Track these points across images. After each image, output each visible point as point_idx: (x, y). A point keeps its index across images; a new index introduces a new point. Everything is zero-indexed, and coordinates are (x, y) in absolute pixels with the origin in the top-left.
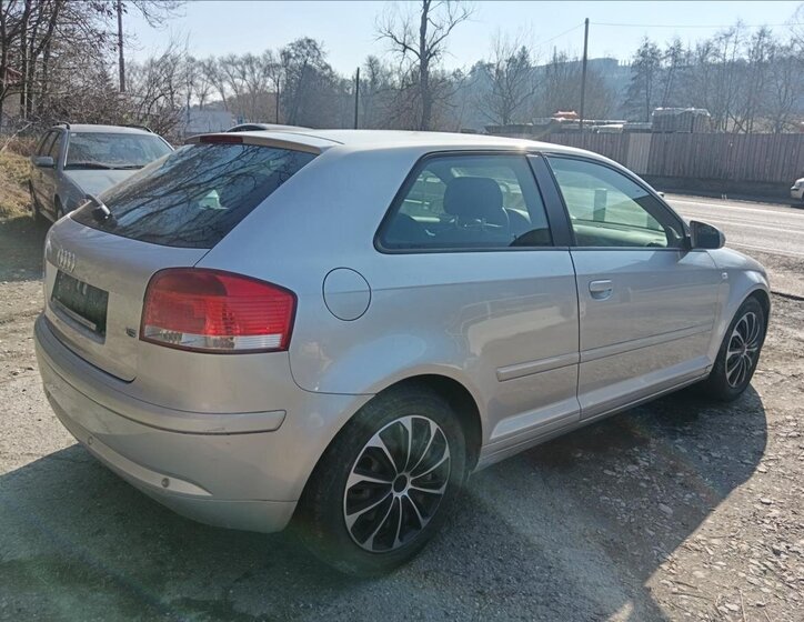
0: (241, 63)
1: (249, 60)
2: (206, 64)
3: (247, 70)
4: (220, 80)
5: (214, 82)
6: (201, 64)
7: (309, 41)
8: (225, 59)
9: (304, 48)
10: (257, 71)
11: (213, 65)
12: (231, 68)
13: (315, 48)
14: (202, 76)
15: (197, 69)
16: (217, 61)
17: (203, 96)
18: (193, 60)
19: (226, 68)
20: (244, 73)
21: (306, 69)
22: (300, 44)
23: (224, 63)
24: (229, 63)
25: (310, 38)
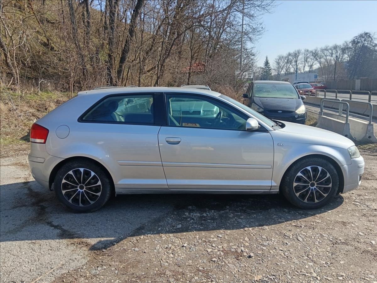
0: (331, 49)
1: (335, 47)
2: (314, 52)
3: (334, 52)
4: (320, 58)
5: (317, 59)
6: (312, 52)
7: (366, 34)
8: (323, 48)
9: (363, 37)
10: (339, 52)
11: (317, 51)
12: (326, 52)
13: (370, 37)
14: (311, 57)
15: (309, 54)
16: (319, 49)
17: (311, 66)
18: (308, 51)
19: (323, 52)
20: (332, 54)
21: (364, 47)
22: (361, 36)
23: (322, 50)
24: (325, 50)
25: (367, 32)
